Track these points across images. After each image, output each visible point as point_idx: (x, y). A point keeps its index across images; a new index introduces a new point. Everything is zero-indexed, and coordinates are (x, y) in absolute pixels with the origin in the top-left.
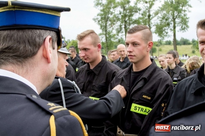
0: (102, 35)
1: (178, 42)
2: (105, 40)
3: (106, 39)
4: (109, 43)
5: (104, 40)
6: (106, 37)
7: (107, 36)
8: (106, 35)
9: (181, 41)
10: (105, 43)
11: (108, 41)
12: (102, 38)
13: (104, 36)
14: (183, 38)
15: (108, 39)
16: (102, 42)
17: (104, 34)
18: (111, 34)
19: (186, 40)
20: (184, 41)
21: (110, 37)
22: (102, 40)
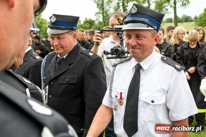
0: (99, 14)
1: (180, 19)
2: (103, 20)
3: (104, 18)
4: (106, 23)
5: (101, 19)
6: (103, 16)
7: (105, 15)
8: (103, 14)
9: (183, 18)
10: (103, 22)
11: (105, 20)
12: (100, 17)
13: (101, 15)
14: (185, 15)
15: (105, 18)
16: (100, 21)
17: (101, 13)
18: (108, 13)
19: (188, 16)
20: (186, 17)
21: (107, 15)
22: (99, 19)
